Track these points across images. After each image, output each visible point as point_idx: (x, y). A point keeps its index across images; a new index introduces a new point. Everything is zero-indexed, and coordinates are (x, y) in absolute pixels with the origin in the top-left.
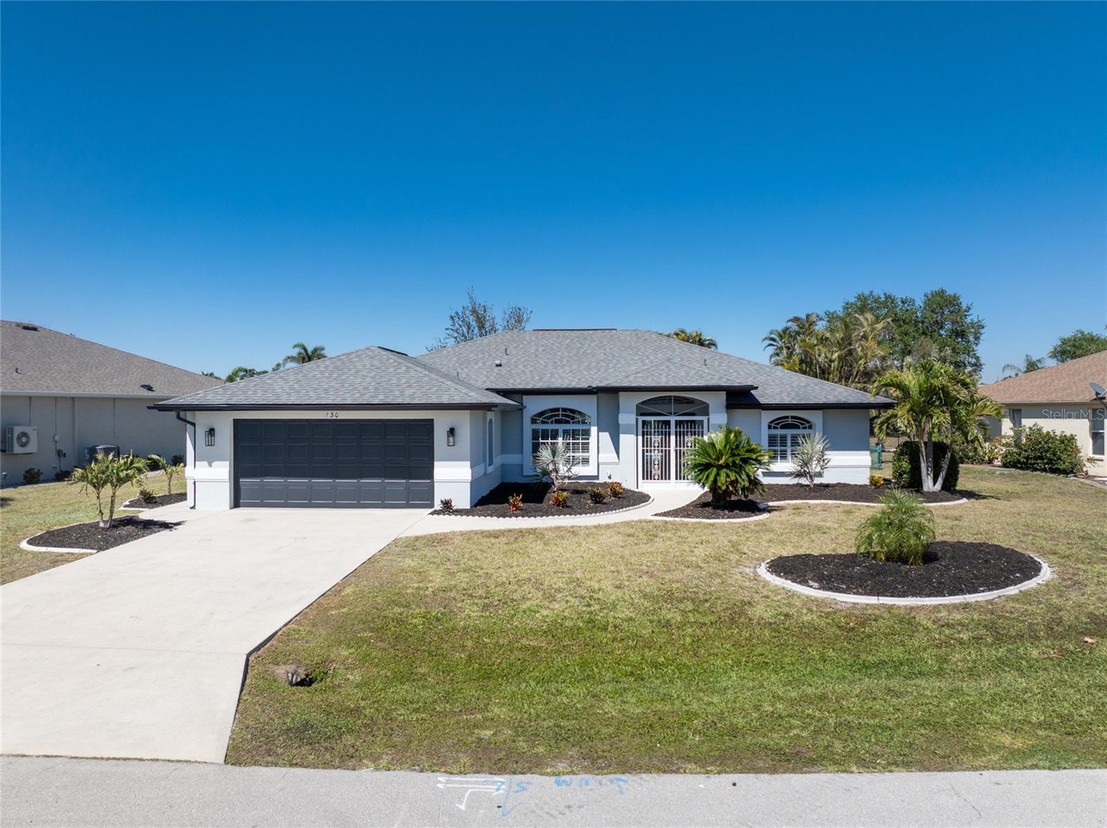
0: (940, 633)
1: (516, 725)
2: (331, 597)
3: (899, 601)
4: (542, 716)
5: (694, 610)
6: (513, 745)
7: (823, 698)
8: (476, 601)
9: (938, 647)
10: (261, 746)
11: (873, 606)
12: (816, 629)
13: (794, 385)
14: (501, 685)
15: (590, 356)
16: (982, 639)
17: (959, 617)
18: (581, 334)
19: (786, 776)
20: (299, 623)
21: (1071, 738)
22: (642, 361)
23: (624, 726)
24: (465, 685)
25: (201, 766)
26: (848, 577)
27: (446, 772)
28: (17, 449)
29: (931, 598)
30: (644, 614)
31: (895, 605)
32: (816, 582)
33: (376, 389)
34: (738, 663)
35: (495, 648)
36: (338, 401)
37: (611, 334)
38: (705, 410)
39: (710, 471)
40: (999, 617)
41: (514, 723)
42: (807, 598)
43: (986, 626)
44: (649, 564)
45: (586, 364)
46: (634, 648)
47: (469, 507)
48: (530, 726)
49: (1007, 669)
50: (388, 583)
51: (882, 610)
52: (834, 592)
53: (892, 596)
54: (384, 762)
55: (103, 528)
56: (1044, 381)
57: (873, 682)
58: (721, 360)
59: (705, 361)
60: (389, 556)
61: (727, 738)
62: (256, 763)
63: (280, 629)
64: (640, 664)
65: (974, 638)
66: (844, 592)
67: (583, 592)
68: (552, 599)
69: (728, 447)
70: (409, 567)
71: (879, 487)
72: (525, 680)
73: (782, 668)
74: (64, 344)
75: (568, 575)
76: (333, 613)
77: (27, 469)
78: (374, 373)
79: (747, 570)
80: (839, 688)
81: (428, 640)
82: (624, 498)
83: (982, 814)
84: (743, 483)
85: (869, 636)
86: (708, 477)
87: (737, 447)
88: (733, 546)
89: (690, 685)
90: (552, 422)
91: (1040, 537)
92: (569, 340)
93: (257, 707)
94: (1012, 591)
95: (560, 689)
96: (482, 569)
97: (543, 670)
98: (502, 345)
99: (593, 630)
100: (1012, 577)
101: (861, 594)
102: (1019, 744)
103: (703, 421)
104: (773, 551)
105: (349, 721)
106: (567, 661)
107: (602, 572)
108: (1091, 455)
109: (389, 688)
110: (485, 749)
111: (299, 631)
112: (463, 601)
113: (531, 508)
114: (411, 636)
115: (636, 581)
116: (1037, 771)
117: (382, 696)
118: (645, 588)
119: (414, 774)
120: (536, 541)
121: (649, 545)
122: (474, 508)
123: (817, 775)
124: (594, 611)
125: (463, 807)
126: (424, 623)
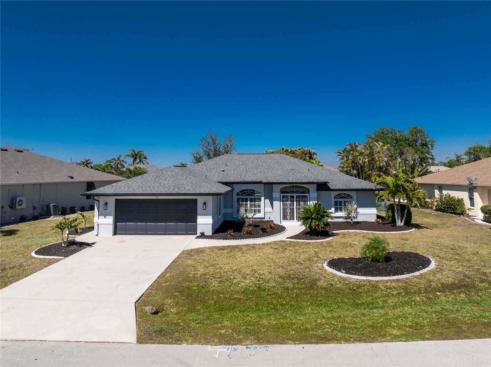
0: (386, 291)
1: (233, 328)
2: (161, 278)
3: (374, 278)
4: (242, 325)
5: (298, 283)
6: (232, 335)
7: (339, 317)
8: (217, 279)
9: (384, 297)
10: (148, 337)
11: (364, 281)
12: (341, 290)
13: (345, 180)
14: (227, 313)
15: (261, 167)
16: (401, 294)
17: (394, 285)
18: (258, 156)
19: (320, 345)
20: (151, 289)
21: (416, 331)
22: (283, 169)
23: (269, 328)
24: (214, 313)
25: (129, 344)
26: (356, 268)
27: (210, 345)
28: (18, 207)
29: (386, 277)
30: (279, 284)
31: (372, 280)
32: (344, 270)
33: (174, 186)
34: (312, 304)
35: (224, 299)
36: (159, 192)
37: (270, 156)
38: (308, 191)
39: (308, 220)
40: (409, 285)
41: (232, 328)
42: (340, 277)
43: (403, 289)
44: (282, 262)
45: (260, 170)
46: (275, 298)
47: (211, 235)
48: (237, 329)
49: (407, 305)
50: (183, 272)
51: (367, 282)
52: (350, 274)
53: (371, 276)
54: (190, 341)
55: (64, 247)
56: (452, 174)
57: (358, 311)
58: (315, 168)
59: (309, 169)
60: (181, 259)
61: (303, 332)
62: (147, 343)
63: (145, 292)
64: (277, 304)
65: (398, 293)
66: (354, 275)
67: (257, 275)
68: (245, 278)
69: (315, 210)
70: (190, 264)
71: (379, 224)
72: (235, 311)
73: (327, 305)
74: (35, 158)
75: (251, 268)
76: (163, 285)
77: (21, 215)
78: (173, 179)
79: (320, 265)
80: (346, 313)
81: (200, 296)
82: (275, 229)
83: (378, 356)
84: (321, 226)
85: (360, 293)
86: (307, 223)
87: (319, 210)
88: (315, 254)
89: (294, 312)
90: (245, 195)
91: (435, 249)
92: (252, 159)
93: (143, 323)
94: (417, 273)
95: (248, 314)
96: (218, 265)
97: (242, 307)
98: (224, 161)
99: (260, 291)
100: (418, 268)
101: (360, 275)
102: (398, 333)
103: (307, 196)
104: (331, 256)
105: (176, 328)
106: (250, 303)
107: (264, 266)
108: (469, 207)
109: (187, 315)
110: (223, 337)
111: (152, 293)
112: (212, 279)
113: (237, 235)
114: (193, 294)
115: (277, 270)
116: (401, 342)
117: (185, 318)
118: (280, 273)
119: (200, 346)
120: (239, 252)
121: (283, 253)
122: (213, 235)
123: (330, 344)
124: (261, 283)
125: (217, 356)
126: (198, 289)
